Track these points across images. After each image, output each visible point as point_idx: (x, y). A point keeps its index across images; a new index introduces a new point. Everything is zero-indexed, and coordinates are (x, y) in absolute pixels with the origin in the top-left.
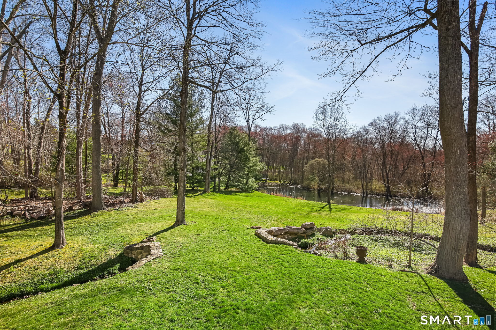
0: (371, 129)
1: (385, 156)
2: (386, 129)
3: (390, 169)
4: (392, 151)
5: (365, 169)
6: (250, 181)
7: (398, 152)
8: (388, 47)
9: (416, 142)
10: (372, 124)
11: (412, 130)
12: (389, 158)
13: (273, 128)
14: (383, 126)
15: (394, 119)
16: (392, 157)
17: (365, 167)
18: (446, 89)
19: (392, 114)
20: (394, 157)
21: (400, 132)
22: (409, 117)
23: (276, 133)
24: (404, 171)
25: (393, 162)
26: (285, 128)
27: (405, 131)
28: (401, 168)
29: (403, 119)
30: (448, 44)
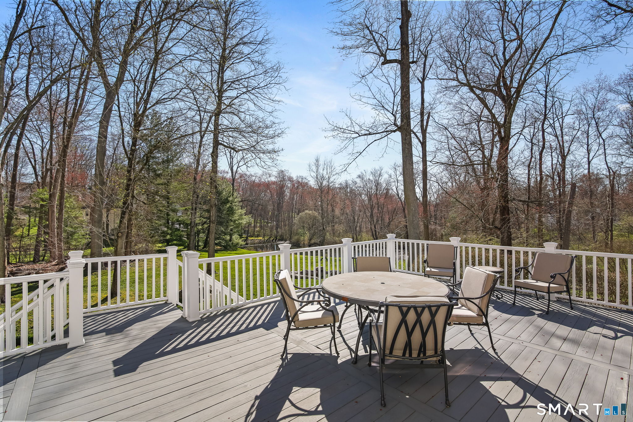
0: (358, 180)
1: (372, 208)
2: (372, 181)
3: (378, 221)
4: (378, 204)
5: (355, 222)
6: (234, 237)
7: (384, 205)
8: (375, 140)
9: (398, 195)
10: (359, 176)
11: (394, 184)
12: (375, 211)
13: (253, 174)
14: (369, 179)
15: (379, 172)
16: (378, 210)
17: (355, 219)
18: (406, 173)
19: (377, 168)
20: (380, 209)
21: (384, 185)
22: (392, 172)
23: (257, 180)
24: (389, 223)
25: (380, 214)
26: (268, 176)
27: (388, 183)
28: (387, 220)
29: (387, 172)
30: (406, 148)
